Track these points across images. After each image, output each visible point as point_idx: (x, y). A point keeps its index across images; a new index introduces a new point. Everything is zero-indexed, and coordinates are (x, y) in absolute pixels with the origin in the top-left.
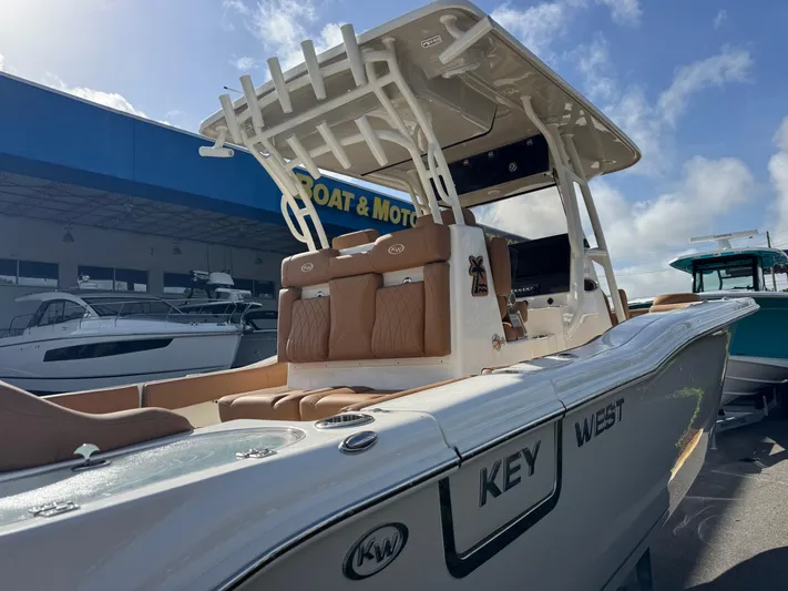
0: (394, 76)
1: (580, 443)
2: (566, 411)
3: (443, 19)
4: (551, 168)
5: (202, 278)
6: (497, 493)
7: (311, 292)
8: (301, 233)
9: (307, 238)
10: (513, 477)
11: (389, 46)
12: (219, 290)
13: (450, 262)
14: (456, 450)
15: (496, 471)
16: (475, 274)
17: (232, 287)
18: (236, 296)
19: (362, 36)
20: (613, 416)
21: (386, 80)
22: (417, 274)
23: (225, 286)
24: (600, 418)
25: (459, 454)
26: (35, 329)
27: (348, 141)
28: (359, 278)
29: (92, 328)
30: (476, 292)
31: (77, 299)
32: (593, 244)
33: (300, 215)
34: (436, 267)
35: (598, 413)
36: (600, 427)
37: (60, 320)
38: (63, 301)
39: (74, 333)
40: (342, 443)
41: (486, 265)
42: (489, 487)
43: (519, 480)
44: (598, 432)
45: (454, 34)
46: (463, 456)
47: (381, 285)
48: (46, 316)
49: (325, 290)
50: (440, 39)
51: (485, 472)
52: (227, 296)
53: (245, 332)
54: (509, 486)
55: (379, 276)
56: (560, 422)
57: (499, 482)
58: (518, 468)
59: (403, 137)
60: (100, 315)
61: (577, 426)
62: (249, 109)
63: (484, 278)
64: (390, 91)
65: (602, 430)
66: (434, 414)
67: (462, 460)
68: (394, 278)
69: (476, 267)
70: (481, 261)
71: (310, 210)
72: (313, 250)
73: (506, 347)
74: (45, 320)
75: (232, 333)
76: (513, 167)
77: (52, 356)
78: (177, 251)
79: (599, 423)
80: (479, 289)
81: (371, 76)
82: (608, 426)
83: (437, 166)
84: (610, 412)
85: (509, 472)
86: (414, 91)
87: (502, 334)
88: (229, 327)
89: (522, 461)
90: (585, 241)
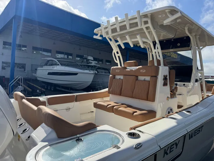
0: (150, 25)
1: (190, 139)
2: (188, 132)
3: (166, 11)
4: (190, 46)
5: (86, 57)
6: (167, 154)
7: (118, 77)
8: (116, 60)
9: (118, 62)
10: (172, 150)
11: (149, 17)
12: (90, 61)
13: (158, 77)
14: (160, 147)
15: (168, 149)
16: (165, 80)
17: (93, 60)
18: (94, 63)
19: (142, 13)
20: (200, 131)
21: (147, 26)
22: (148, 78)
23: (91, 60)
24: (196, 132)
25: (160, 148)
26: (46, 66)
27: (133, 40)
28: (132, 76)
29: (59, 68)
30: (164, 85)
31: (56, 60)
32: (200, 68)
33: (117, 55)
34: (154, 78)
35: (196, 131)
36: (195, 134)
37: (52, 65)
38: (53, 60)
39: (54, 69)
40: (134, 146)
41: (168, 77)
42: (166, 153)
43: (173, 150)
44: (195, 135)
45: (169, 16)
46: (161, 148)
47: (137, 79)
48: (48, 63)
49: (122, 77)
50: (164, 15)
51: (165, 150)
52: (91, 63)
53: (96, 74)
54: (170, 152)
55: (137, 77)
56: (185, 136)
57: (168, 152)
58: (173, 148)
59: (150, 40)
60: (61, 65)
61: (190, 135)
62: (108, 29)
63: (167, 81)
64: (147, 28)
65: (196, 135)
66: (155, 136)
67: (161, 149)
68: (141, 78)
69: (165, 78)
70: (167, 76)
71: (120, 54)
72: (119, 66)
73: (170, 100)
74: (48, 64)
75: (92, 74)
76: (179, 44)
77: (49, 74)
78: (80, 49)
79: (195, 133)
80: (165, 84)
81: (143, 24)
82: (198, 133)
83: (158, 49)
84: (199, 129)
85: (171, 149)
86: (154, 29)
87: (169, 96)
88: (92, 72)
89: (175, 146)
90: (198, 68)
